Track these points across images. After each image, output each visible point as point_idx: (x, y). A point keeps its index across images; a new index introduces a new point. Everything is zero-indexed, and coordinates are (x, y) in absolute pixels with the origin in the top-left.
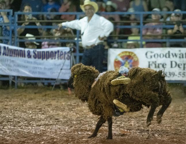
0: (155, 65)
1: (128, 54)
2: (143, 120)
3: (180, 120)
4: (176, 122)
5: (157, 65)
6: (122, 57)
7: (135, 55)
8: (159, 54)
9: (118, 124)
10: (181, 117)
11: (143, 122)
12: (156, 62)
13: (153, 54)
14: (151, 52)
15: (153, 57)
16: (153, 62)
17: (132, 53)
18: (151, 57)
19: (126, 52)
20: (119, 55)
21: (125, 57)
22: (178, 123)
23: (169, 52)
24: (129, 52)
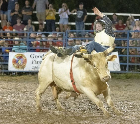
0: (36, 62)
1: (20, 55)
2: (26, 93)
3: (48, 94)
4: (45, 95)
5: (37, 62)
6: (17, 57)
7: (24, 56)
8: (38, 56)
9: (12, 95)
10: (48, 92)
11: (26, 94)
12: (36, 60)
13: (34, 56)
14: (34, 55)
15: (35, 57)
16: (34, 60)
17: (23, 55)
18: (34, 57)
19: (19, 54)
20: (15, 56)
21: (19, 57)
22: (47, 95)
23: (44, 55)
24: (21, 55)
